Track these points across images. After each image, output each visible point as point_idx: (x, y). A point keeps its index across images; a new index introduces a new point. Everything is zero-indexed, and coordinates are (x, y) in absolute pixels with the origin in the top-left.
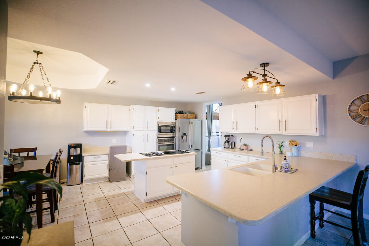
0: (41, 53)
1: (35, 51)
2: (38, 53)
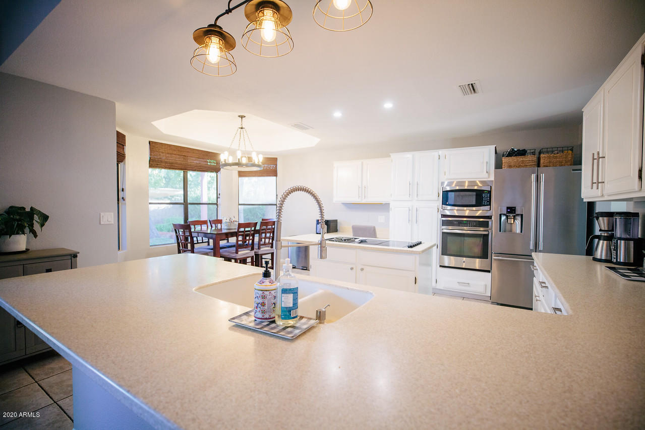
0: (245, 117)
1: (239, 116)
2: (242, 117)
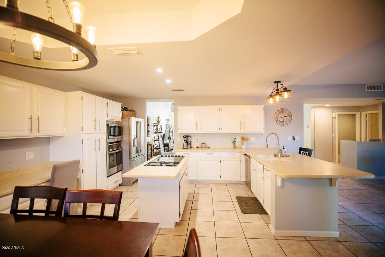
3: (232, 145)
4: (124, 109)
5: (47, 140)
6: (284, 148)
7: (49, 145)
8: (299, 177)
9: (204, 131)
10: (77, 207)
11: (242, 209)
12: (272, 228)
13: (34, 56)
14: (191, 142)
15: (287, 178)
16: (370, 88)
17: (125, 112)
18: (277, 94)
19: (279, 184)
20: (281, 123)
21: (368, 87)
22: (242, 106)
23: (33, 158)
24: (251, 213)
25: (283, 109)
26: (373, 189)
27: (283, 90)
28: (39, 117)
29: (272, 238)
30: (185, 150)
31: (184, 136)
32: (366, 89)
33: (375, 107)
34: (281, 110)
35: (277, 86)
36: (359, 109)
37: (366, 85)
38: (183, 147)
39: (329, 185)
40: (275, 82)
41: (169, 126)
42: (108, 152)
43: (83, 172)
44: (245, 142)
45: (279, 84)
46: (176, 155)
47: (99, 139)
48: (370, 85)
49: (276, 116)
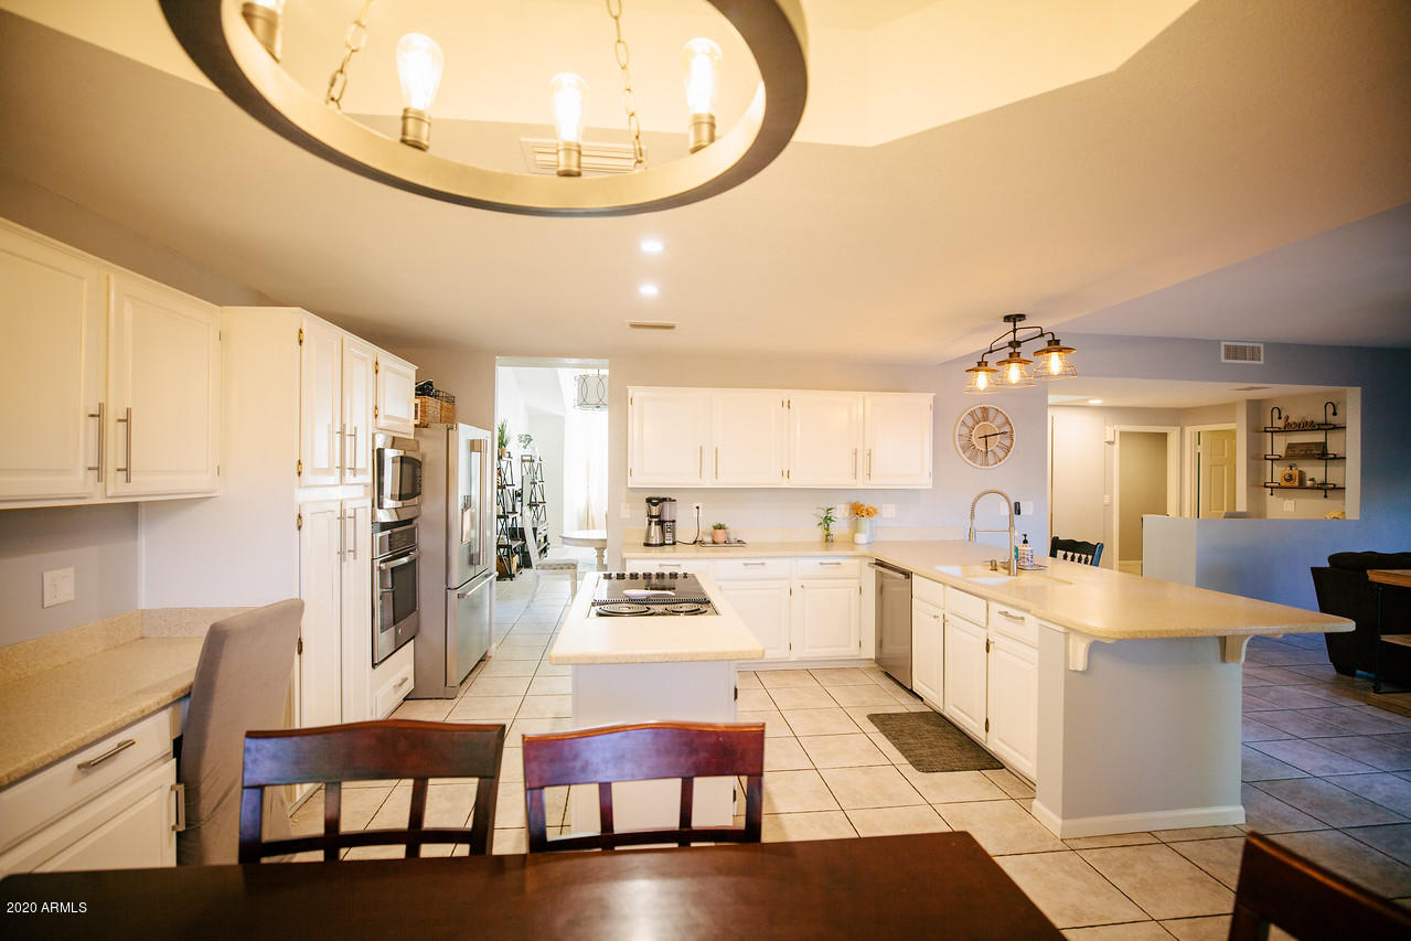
3: (819, 533)
4: (423, 390)
5: (127, 516)
6: (1025, 542)
7: (135, 535)
8: (1156, 636)
9: (725, 481)
10: (285, 801)
11: (910, 756)
12: (1048, 813)
13: (404, 132)
14: (674, 521)
15: (1119, 641)
16: (1234, 352)
17: (430, 401)
18: (1014, 357)
19: (1079, 661)
20: (980, 457)
21: (1228, 348)
22: (861, 394)
23: (72, 598)
24: (947, 767)
25: (985, 410)
26: (1254, 665)
27: (1045, 346)
28: (128, 411)
29: (1057, 848)
30: (654, 552)
31: (649, 500)
32: (1223, 356)
33: (1224, 410)
34: (979, 414)
35: (1015, 330)
36: (1179, 415)
37: (1223, 344)
38: (643, 541)
39: (1219, 656)
40: (1007, 318)
41: (532, 461)
42: (377, 563)
43: (300, 652)
44: (865, 522)
45: (1019, 324)
46: (634, 571)
47: (355, 510)
48: (1238, 344)
49: (965, 431)
